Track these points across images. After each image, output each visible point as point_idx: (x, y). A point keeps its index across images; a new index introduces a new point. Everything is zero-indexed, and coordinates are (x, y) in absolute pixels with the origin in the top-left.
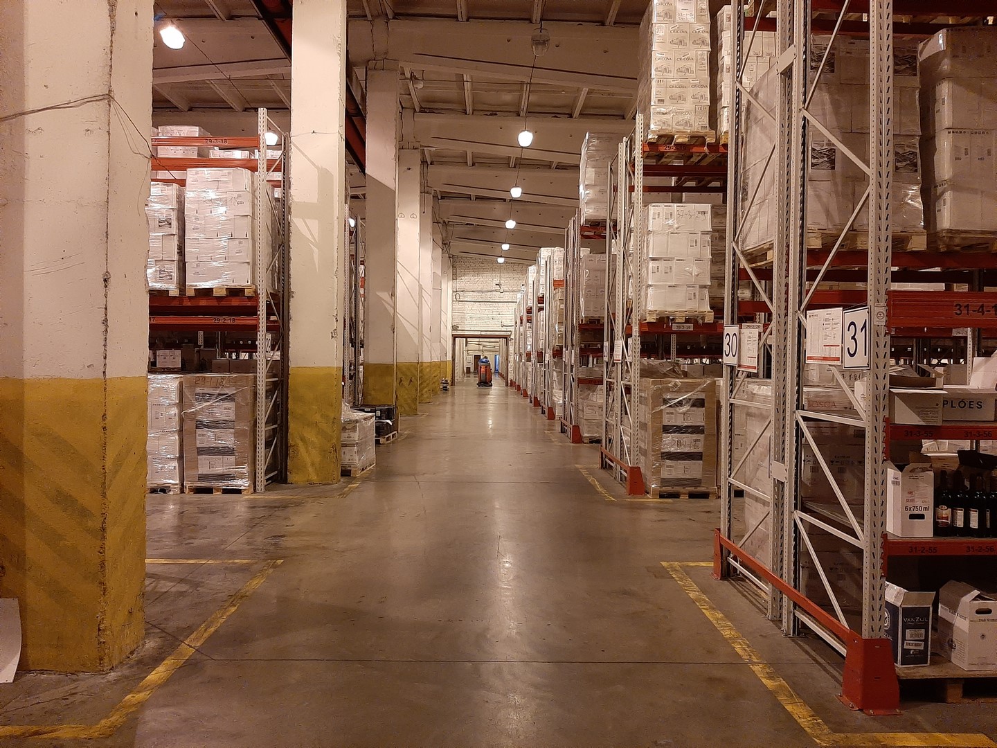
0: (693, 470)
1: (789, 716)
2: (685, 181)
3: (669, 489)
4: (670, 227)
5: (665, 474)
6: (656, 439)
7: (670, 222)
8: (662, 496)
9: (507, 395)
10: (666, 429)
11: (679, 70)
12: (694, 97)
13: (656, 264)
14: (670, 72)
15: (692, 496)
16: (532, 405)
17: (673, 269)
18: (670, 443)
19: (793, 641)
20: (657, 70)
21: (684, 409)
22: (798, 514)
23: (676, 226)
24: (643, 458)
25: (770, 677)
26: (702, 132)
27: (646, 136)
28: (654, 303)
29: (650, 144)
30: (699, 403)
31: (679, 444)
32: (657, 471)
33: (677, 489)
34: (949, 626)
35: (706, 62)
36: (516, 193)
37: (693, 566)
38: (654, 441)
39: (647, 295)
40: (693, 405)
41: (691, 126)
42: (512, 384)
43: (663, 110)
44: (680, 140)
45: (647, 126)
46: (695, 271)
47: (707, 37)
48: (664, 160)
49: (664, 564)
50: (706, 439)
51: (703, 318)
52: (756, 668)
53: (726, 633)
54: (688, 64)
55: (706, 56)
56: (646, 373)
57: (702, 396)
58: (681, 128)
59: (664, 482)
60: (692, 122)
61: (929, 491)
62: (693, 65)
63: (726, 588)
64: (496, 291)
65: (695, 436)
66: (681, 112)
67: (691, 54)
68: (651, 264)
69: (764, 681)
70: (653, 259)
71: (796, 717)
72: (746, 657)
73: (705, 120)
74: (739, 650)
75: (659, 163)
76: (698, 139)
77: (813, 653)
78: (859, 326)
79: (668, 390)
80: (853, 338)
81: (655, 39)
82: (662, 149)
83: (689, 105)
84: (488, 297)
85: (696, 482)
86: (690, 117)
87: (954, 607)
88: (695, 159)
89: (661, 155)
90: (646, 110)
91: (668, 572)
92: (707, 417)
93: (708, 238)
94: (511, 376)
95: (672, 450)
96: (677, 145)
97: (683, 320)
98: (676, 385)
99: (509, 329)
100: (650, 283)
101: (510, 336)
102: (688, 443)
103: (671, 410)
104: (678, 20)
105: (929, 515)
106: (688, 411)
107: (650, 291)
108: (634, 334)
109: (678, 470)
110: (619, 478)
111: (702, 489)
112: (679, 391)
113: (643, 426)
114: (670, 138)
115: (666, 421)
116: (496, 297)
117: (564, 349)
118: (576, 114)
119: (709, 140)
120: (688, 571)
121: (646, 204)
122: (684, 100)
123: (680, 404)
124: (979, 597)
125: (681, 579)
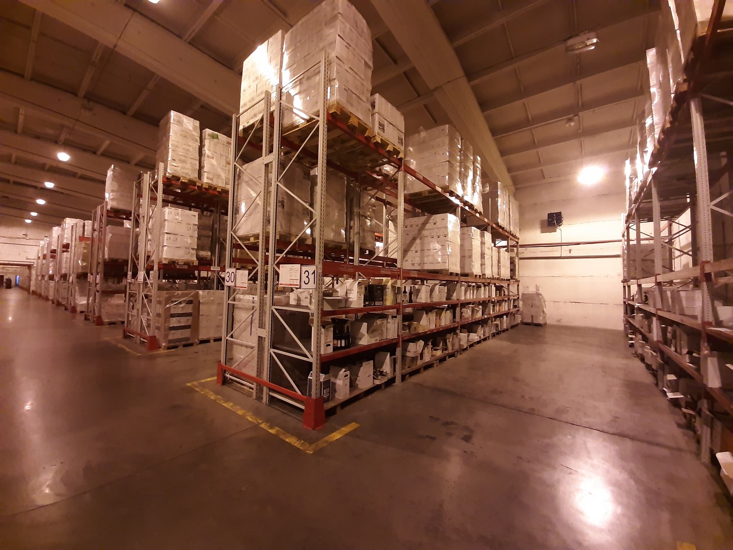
0: (186, 333)
1: (289, 444)
2: (178, 200)
3: (172, 344)
4: (177, 219)
5: (171, 337)
6: (166, 321)
7: (177, 217)
8: (168, 348)
9: (28, 300)
10: (173, 316)
11: (184, 149)
12: (191, 163)
13: (169, 236)
14: (179, 148)
15: (185, 346)
16: (54, 305)
17: (178, 239)
18: (174, 322)
19: (270, 406)
20: (172, 145)
21: (182, 305)
22: (272, 350)
23: (180, 219)
24: (157, 331)
25: (271, 428)
26: (195, 180)
27: (165, 174)
28: (167, 254)
29: (167, 178)
30: (190, 302)
31: (179, 322)
32: (166, 336)
33: (177, 344)
34: (334, 384)
35: (197, 149)
36: (49, 185)
37: (204, 382)
38: (165, 322)
39: (163, 251)
40: (187, 303)
41: (189, 175)
42: (34, 293)
43: (175, 164)
44: (183, 181)
45: (165, 169)
46: (189, 241)
47: (198, 139)
48: (171, 188)
49: (188, 384)
50: (193, 318)
51: (193, 263)
52: (263, 426)
53: (240, 412)
54: (188, 148)
55: (197, 147)
56: (160, 288)
57: (191, 299)
58: (184, 175)
59: (170, 341)
60: (190, 174)
61: (331, 334)
62: (191, 149)
63: (227, 389)
64: (23, 238)
65: (188, 318)
66: (184, 168)
67: (190, 143)
68: (166, 236)
69: (269, 430)
70: (167, 233)
71: (293, 444)
72: (255, 422)
73: (197, 175)
74: (250, 419)
75: (169, 189)
76: (192, 182)
77: (280, 409)
78: (311, 272)
79: (174, 296)
80: (307, 277)
81: (171, 131)
82: (173, 182)
83: (188, 166)
84: (17, 241)
85: (187, 339)
86: (190, 172)
87: (336, 377)
88: (188, 191)
89: (171, 185)
90: (165, 161)
91: (193, 389)
92: (193, 308)
93: (196, 227)
94: (32, 288)
95: (175, 325)
96: (181, 182)
97: (183, 264)
98: (178, 294)
99: (32, 261)
100: (165, 244)
101: (32, 265)
102: (183, 321)
103: (175, 306)
104: (184, 126)
105: (332, 344)
106: (184, 306)
107: (165, 248)
108: (155, 269)
109: (178, 335)
110: (139, 342)
111: (190, 342)
112: (180, 297)
113: (159, 315)
114: (178, 179)
115: (172, 312)
116: (23, 241)
117: (89, 275)
118: (99, 152)
119: (198, 184)
120: (203, 385)
121: (164, 206)
122: (186, 163)
123: (180, 303)
124: (345, 371)
125: (202, 390)
